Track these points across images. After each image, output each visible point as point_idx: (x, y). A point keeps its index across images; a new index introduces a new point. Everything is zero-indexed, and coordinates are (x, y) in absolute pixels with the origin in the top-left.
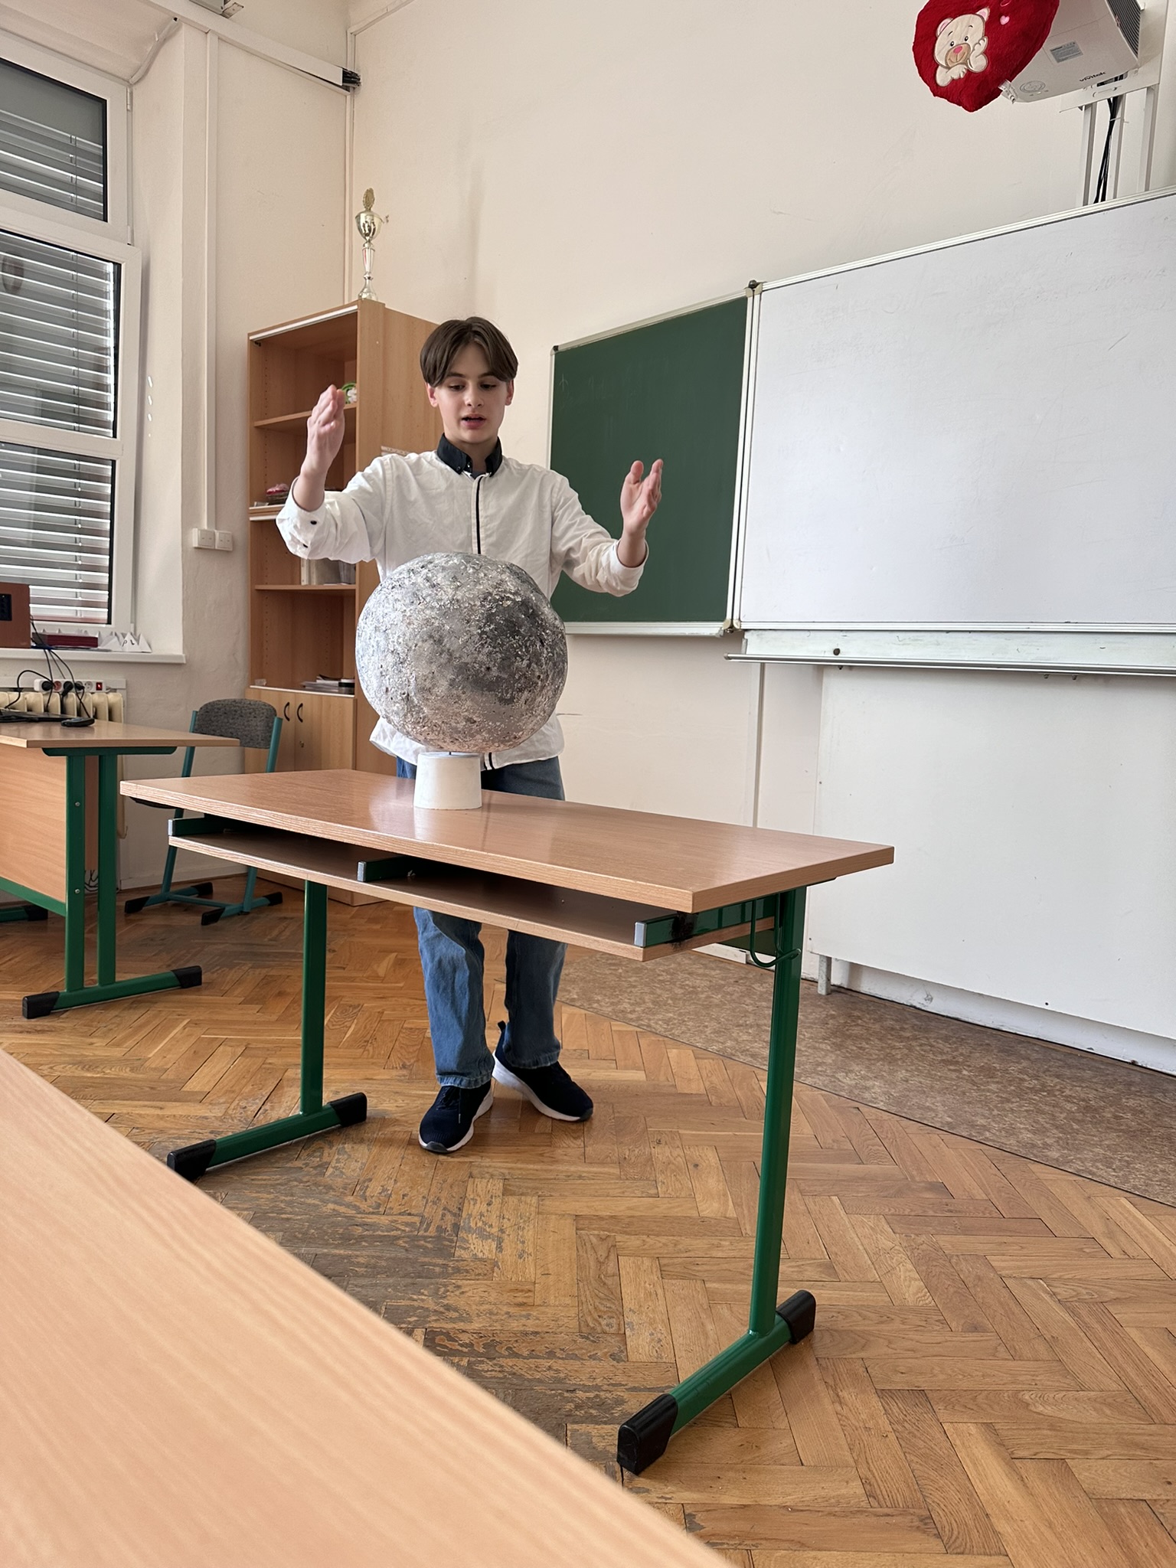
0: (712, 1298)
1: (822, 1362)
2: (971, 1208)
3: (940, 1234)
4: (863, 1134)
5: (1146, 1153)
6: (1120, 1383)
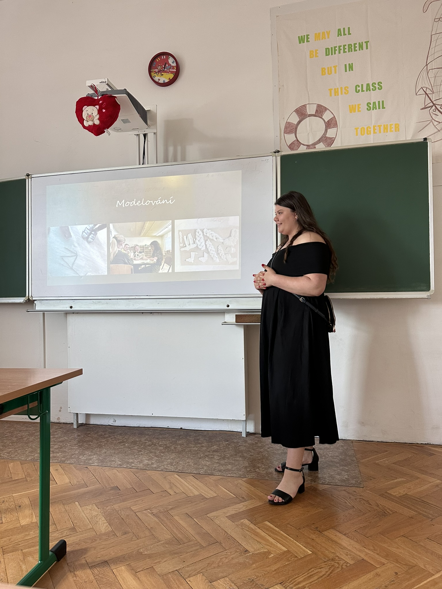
1: (70, 565)
2: (126, 492)
3: (115, 504)
4: (88, 476)
5: (183, 458)
6: (172, 535)
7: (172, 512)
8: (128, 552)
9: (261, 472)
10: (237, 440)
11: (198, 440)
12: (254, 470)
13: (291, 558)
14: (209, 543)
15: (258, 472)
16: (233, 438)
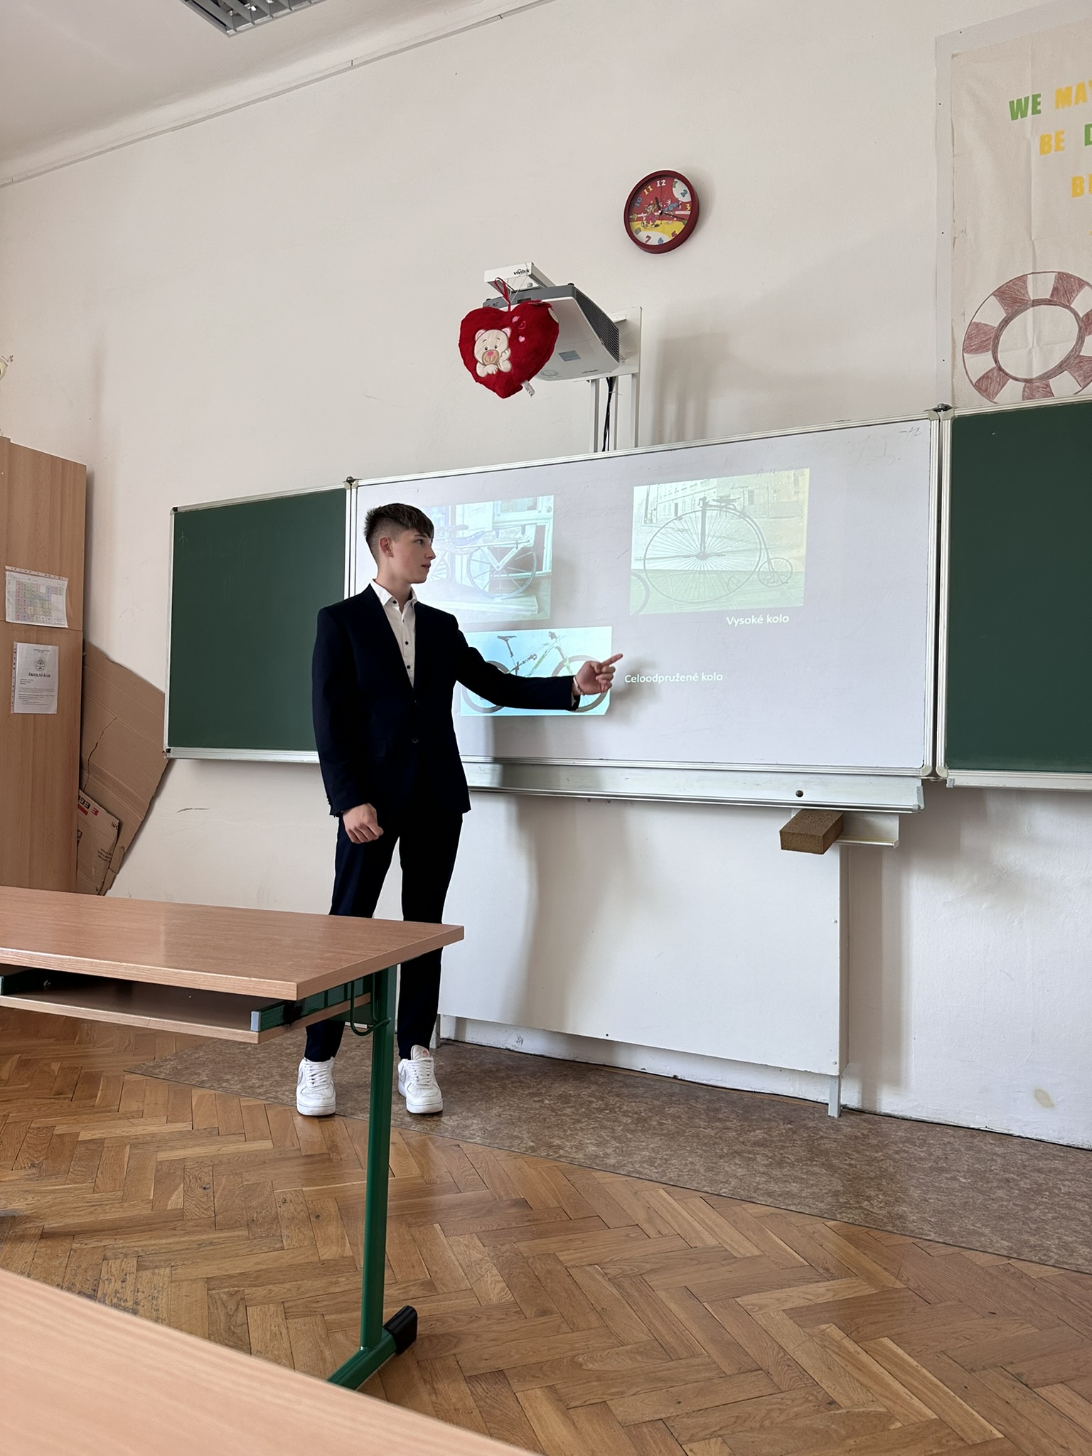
0: (329, 1329)
1: (423, 1365)
2: (546, 1216)
3: (519, 1241)
4: (462, 1167)
5: (680, 1150)
6: (650, 1335)
7: (654, 1280)
8: (550, 1358)
9: (875, 1211)
10: (816, 1122)
11: (717, 1110)
12: (858, 1202)
13: (947, 1441)
14: (740, 1369)
15: (868, 1210)
16: (805, 1115)
